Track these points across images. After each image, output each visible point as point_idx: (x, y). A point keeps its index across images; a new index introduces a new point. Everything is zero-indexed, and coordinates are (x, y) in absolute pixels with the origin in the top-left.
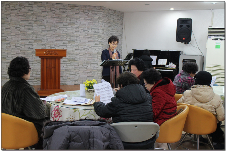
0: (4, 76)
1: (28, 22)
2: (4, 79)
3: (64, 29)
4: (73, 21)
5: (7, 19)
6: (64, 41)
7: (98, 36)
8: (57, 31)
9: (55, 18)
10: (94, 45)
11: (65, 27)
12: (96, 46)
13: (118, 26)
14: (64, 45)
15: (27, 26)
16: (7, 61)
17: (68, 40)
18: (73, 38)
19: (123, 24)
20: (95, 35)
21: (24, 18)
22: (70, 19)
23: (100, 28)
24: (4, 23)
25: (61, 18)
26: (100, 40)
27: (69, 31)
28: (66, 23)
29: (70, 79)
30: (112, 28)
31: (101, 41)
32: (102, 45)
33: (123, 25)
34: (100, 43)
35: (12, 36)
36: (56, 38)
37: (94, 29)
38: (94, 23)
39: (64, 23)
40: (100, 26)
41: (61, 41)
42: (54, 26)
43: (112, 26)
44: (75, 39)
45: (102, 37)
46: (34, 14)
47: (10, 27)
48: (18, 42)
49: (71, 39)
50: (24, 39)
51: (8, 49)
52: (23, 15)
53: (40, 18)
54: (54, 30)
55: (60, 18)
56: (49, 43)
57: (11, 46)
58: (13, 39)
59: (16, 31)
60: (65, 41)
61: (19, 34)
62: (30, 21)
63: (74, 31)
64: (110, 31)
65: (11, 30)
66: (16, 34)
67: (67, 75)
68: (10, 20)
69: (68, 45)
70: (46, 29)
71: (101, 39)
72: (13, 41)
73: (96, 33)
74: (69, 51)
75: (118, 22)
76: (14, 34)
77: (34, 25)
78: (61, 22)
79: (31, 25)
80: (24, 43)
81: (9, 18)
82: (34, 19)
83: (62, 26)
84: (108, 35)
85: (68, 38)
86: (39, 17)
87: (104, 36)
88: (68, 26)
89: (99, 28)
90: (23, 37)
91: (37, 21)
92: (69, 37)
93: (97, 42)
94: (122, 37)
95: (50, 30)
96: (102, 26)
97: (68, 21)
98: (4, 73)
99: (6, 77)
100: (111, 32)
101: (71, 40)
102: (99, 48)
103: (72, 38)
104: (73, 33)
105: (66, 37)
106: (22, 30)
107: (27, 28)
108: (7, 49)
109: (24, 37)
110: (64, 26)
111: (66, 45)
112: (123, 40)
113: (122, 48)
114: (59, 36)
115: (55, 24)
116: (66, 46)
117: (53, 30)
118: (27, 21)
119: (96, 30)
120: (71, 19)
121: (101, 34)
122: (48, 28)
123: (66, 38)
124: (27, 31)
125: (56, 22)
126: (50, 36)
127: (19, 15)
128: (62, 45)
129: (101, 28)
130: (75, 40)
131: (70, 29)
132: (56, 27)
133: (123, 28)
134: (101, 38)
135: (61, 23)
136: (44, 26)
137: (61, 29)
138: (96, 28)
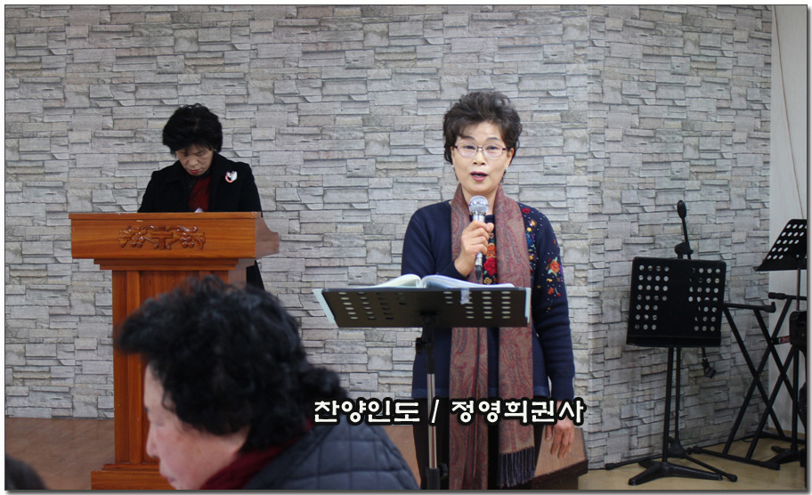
0: (40, 363)
1: (154, 67)
2: (39, 383)
3: (350, 88)
4: (405, 37)
5: (51, 59)
6: (351, 164)
7: (565, 116)
8: (311, 107)
9: (295, 32)
10: (539, 179)
11: (358, 80)
12: (553, 186)
13: (725, 47)
14: (354, 182)
15: (151, 85)
16: (50, 280)
17: (375, 157)
18: (405, 139)
19: (773, 36)
20: (545, 116)
21: (133, 42)
22: (383, 27)
23: (574, 66)
24: (34, 80)
25: (333, 26)
26: (574, 146)
27: (382, 99)
28: (365, 54)
29: (394, 389)
30: (675, 61)
31: (585, 150)
32: (591, 176)
33: (770, 40)
34: (580, 164)
35: (76, 149)
36: (304, 146)
37: (535, 76)
38: (533, 41)
39: (350, 56)
40: (576, 56)
41: (336, 164)
42: (294, 77)
43: (678, 52)
44: (416, 146)
45: (590, 124)
46: (182, 16)
47: (65, 98)
48: (104, 180)
49: (397, 147)
50: (136, 159)
51: (55, 216)
52: (126, 27)
53: (215, 38)
54: (296, 100)
55: (329, 29)
56: (268, 178)
57: (70, 200)
58: (82, 161)
59: (94, 118)
60: (359, 163)
61: (111, 133)
62: (161, 60)
63: (411, 99)
64: (659, 84)
65: (71, 112)
66: (94, 136)
67: (377, 364)
68: (62, 59)
69: (374, 182)
70: (248, 94)
71: (583, 141)
72: (77, 172)
73: (552, 101)
74: (385, 219)
75: (728, 25)
76: (86, 136)
77: (182, 78)
78: (335, 47)
79: (168, 78)
80: (132, 180)
81: (61, 50)
82: (184, 46)
83: (340, 73)
84: (638, 112)
85: (377, 141)
86: (212, 31)
87: (603, 115)
88: (372, 73)
89: (571, 68)
90: (128, 148)
91: (199, 55)
92: (383, 136)
93: (556, 160)
94: (765, 122)
95: (271, 98)
96: (590, 51)
97: (374, 40)
98: (39, 346)
99: (49, 372)
100: (663, 92)
101: (395, 152)
102: (574, 193)
103: (398, 139)
104: (402, 107)
105: (361, 135)
106: (125, 110)
107: (148, 96)
108: (50, 216)
109: (136, 148)
110: (353, 74)
111: (363, 182)
112: (771, 135)
113: (764, 187)
114: (320, 134)
115: (301, 64)
116: (367, 190)
117: (288, 100)
118: (149, 57)
119: (548, 84)
120: (392, 26)
121: (584, 106)
122: (262, 89)
123: (362, 144)
124: (151, 115)
125: (305, 53)
126: (270, 133)
127: (108, 32)
128: (340, 188)
129: (584, 67)
130: (419, 151)
131: (388, 86)
132: (304, 80)
133: (774, 60)
134: (582, 133)
135: (330, 56)
136: (240, 80)
137: (332, 88)
138: (551, 69)
